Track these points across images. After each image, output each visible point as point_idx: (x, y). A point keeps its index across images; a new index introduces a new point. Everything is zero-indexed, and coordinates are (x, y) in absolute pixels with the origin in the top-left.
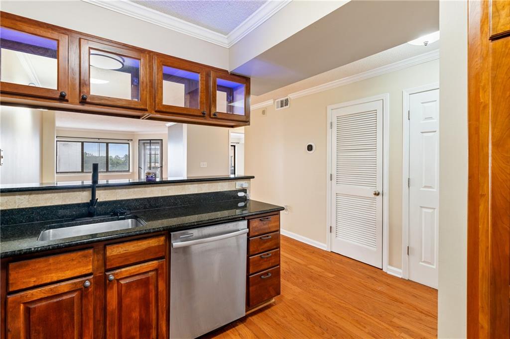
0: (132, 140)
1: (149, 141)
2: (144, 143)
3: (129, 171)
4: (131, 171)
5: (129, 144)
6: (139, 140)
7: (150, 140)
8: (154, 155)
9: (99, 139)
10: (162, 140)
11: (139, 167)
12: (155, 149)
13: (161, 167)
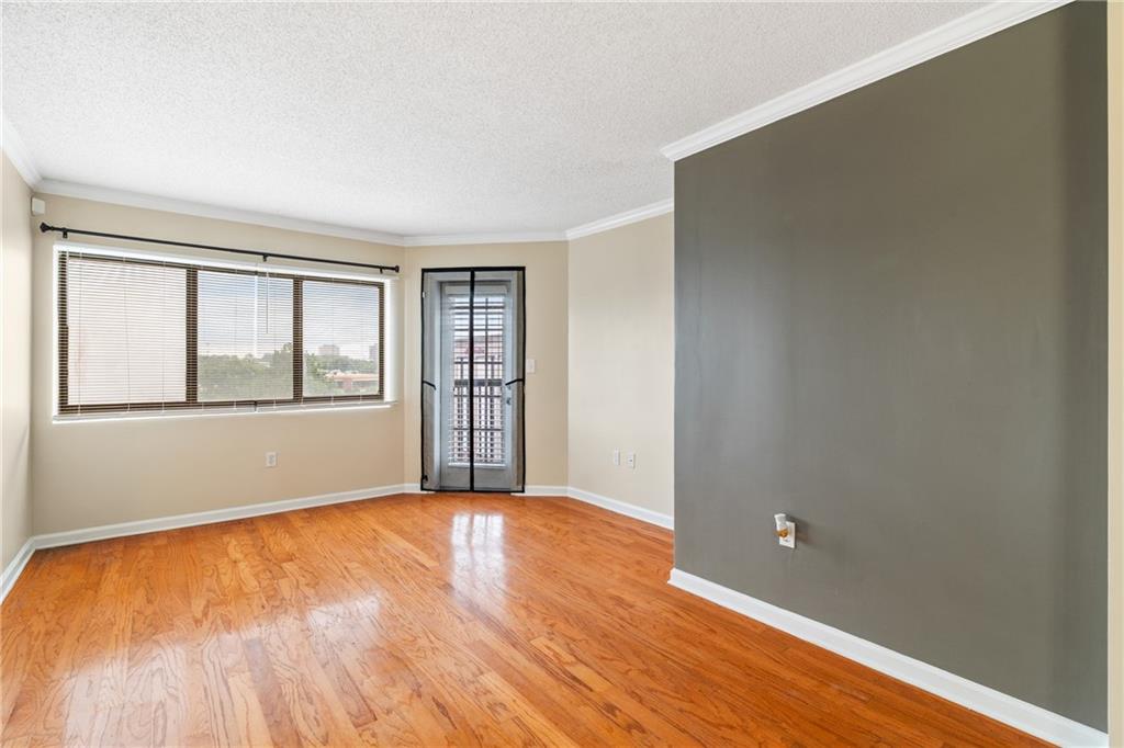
0: (396, 269)
1: (467, 276)
2: (441, 284)
3: (380, 396)
4: (389, 395)
5: (381, 286)
6: (424, 271)
7: (473, 270)
8: (486, 330)
9: (265, 255)
10: (523, 269)
11: (423, 382)
12: (487, 308)
13: (518, 380)
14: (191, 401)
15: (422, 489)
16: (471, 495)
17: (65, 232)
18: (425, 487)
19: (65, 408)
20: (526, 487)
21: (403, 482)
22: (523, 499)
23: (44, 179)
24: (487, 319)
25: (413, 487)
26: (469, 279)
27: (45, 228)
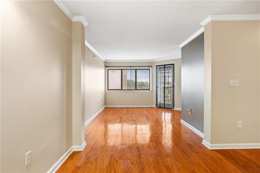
0: (151, 66)
1: (163, 66)
2: (160, 68)
3: (149, 89)
4: (151, 89)
5: (149, 69)
6: (156, 66)
7: (164, 65)
8: (168, 77)
9: (131, 67)
10: (174, 64)
11: (156, 87)
12: (168, 72)
13: (173, 87)
14: (122, 89)
15: (156, 107)
16: (164, 109)
17: (108, 67)
18: (157, 106)
19: (108, 89)
20: (174, 108)
21: (153, 105)
22: (174, 110)
23: (106, 60)
24: (168, 75)
25: (155, 106)
26: (164, 67)
27: (106, 66)
